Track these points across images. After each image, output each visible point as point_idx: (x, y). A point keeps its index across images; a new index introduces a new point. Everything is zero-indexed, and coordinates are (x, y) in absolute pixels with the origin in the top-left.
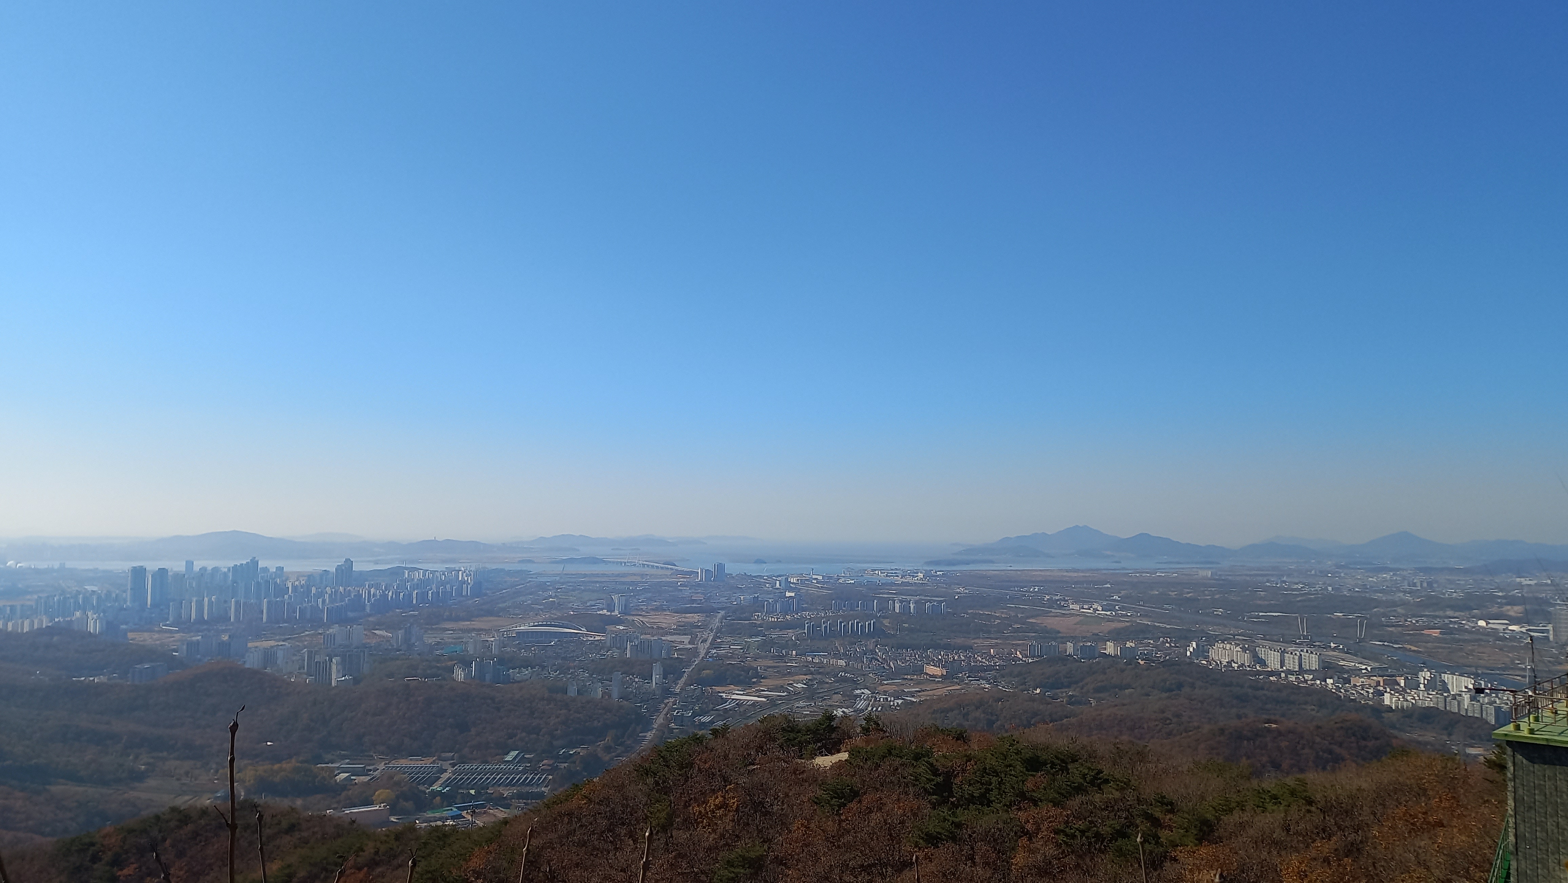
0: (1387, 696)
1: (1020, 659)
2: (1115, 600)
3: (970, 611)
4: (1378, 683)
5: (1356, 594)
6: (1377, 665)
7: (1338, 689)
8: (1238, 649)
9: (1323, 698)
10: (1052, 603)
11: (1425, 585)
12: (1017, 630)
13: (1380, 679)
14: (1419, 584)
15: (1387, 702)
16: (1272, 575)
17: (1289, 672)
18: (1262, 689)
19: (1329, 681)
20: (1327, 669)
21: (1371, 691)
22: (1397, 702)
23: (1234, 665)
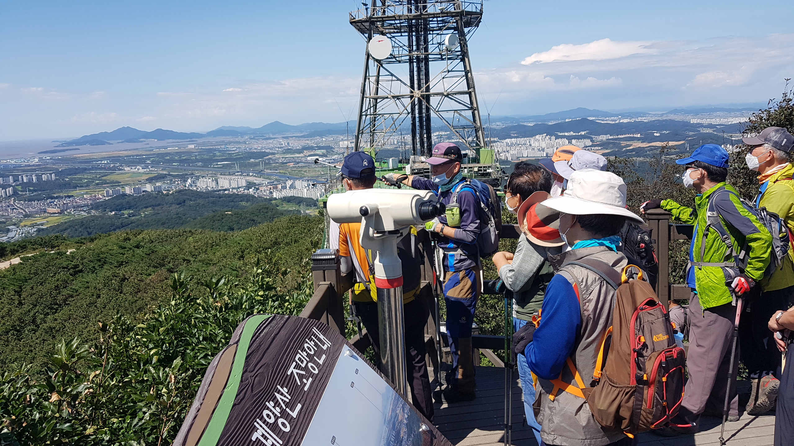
0: (274, 193)
1: (101, 199)
2: (149, 163)
3: (69, 177)
4: (270, 189)
5: (259, 151)
6: (269, 181)
7: (255, 193)
8: (210, 180)
9: (249, 198)
10: (114, 169)
11: (286, 144)
12: (97, 184)
13: (272, 187)
14: (284, 144)
15: (275, 196)
16: (222, 145)
17: (233, 188)
18: (222, 197)
19: (250, 190)
20: (250, 185)
21: (268, 192)
22: (278, 196)
23: (208, 188)
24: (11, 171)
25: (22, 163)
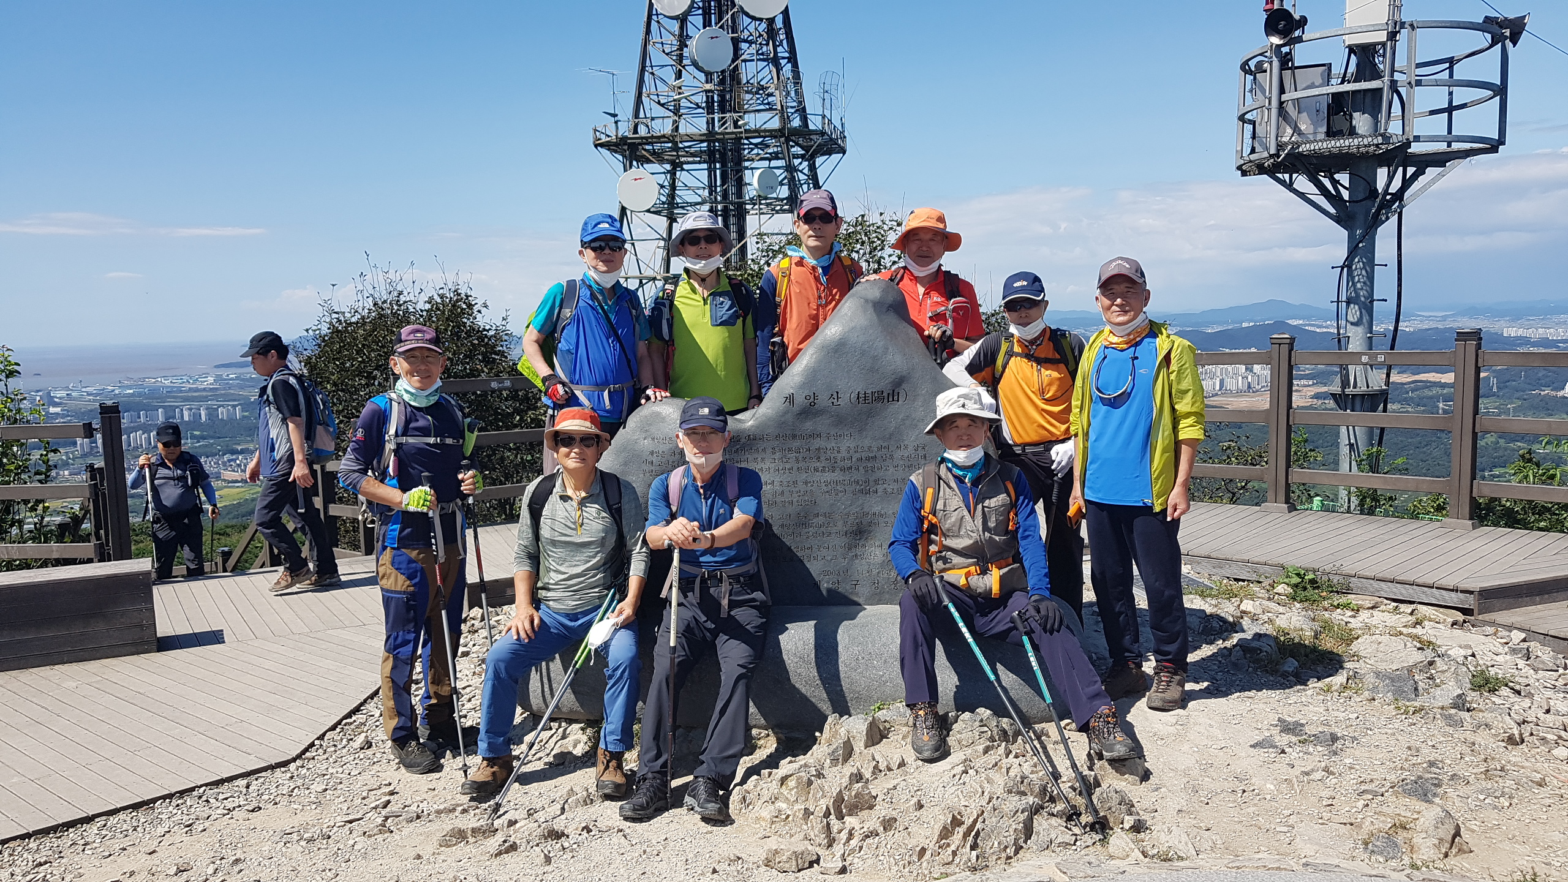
24: (162, 398)
25: (183, 385)
